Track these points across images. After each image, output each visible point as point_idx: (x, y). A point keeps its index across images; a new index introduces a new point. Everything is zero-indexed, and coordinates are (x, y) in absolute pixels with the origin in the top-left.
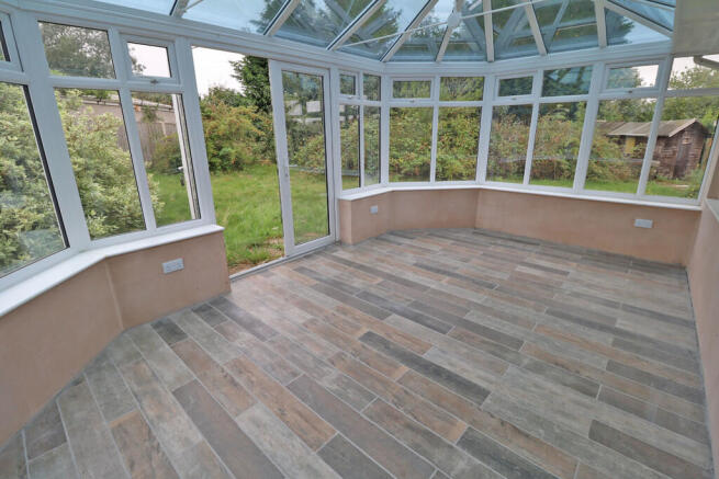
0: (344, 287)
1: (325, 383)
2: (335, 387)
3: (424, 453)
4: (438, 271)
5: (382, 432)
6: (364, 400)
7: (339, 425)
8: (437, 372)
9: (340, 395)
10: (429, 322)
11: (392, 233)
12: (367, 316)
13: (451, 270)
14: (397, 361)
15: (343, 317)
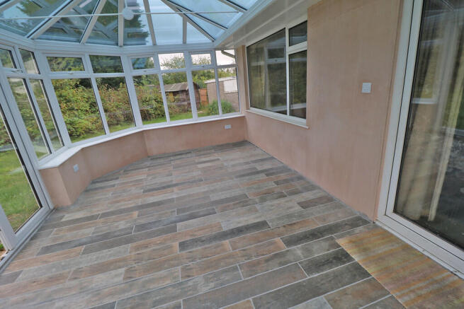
0: (116, 234)
1: (204, 290)
2: (212, 285)
3: (286, 263)
4: (164, 188)
5: (264, 275)
6: (235, 273)
7: (246, 296)
8: (239, 231)
9: (221, 284)
10: (201, 213)
11: (94, 182)
12: (164, 236)
13: (169, 184)
14: (218, 243)
15: (148, 250)
